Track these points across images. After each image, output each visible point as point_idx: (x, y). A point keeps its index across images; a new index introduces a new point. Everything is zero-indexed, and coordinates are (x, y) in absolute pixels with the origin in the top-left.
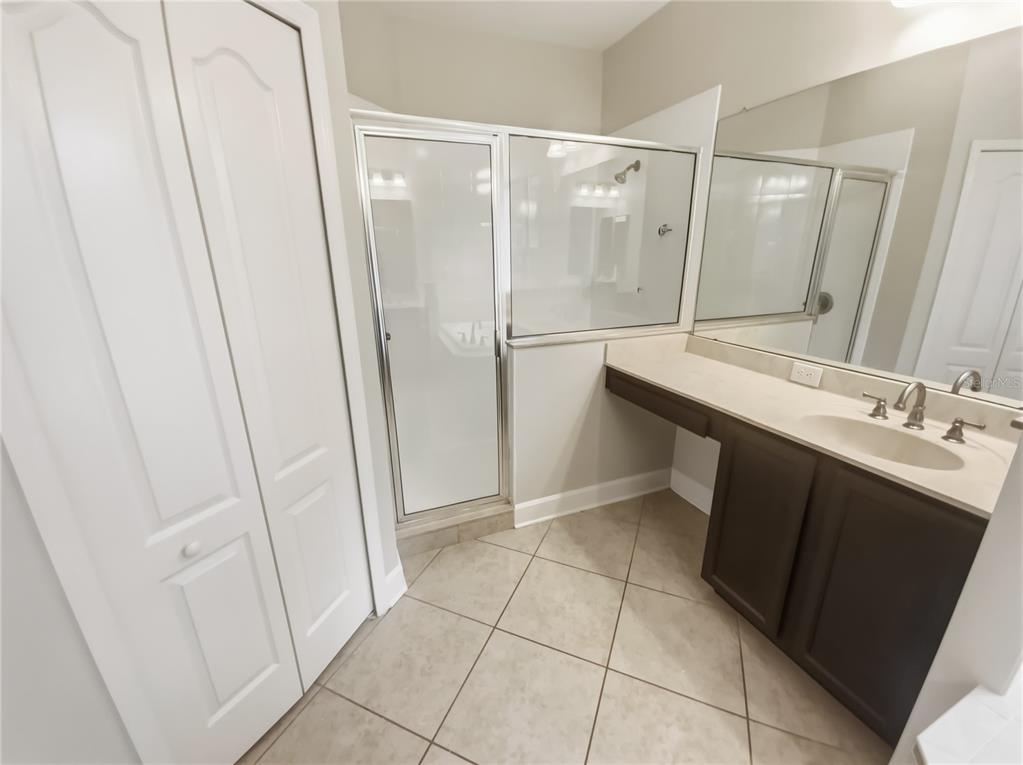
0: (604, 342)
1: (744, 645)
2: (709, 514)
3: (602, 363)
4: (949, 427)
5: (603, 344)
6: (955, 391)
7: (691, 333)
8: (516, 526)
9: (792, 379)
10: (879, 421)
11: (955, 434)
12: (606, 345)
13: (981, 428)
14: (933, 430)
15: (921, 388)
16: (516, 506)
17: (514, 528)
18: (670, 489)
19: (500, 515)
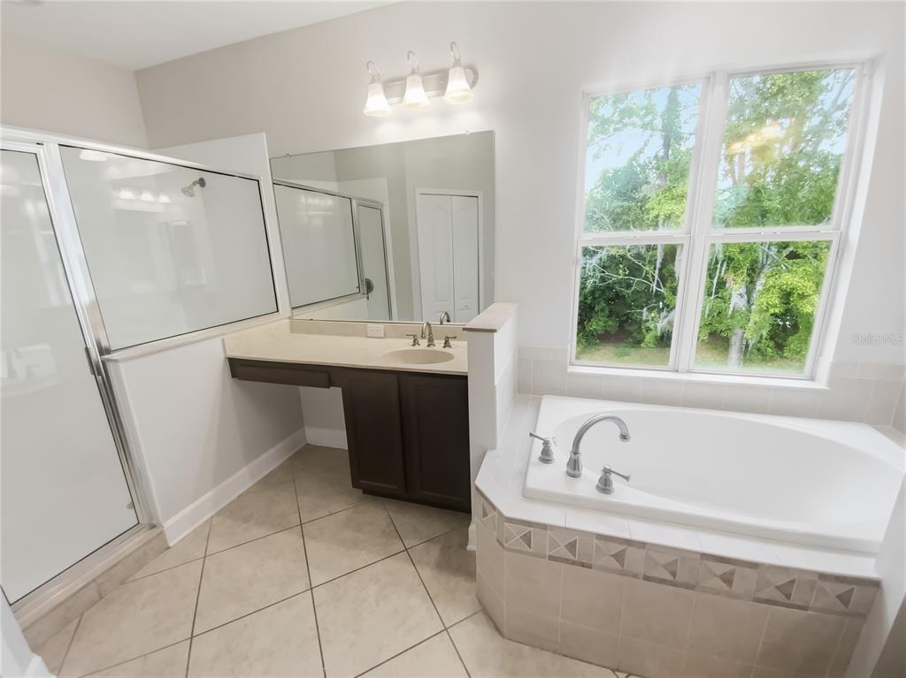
0: (221, 337)
1: (391, 513)
2: (347, 448)
3: (222, 356)
4: (444, 342)
5: (219, 340)
6: (441, 324)
7: (290, 318)
8: (171, 544)
10: (417, 347)
11: (447, 344)
12: (223, 340)
13: (455, 338)
14: (439, 345)
15: (428, 324)
16: (165, 525)
17: (169, 548)
18: (308, 444)
19: (146, 544)
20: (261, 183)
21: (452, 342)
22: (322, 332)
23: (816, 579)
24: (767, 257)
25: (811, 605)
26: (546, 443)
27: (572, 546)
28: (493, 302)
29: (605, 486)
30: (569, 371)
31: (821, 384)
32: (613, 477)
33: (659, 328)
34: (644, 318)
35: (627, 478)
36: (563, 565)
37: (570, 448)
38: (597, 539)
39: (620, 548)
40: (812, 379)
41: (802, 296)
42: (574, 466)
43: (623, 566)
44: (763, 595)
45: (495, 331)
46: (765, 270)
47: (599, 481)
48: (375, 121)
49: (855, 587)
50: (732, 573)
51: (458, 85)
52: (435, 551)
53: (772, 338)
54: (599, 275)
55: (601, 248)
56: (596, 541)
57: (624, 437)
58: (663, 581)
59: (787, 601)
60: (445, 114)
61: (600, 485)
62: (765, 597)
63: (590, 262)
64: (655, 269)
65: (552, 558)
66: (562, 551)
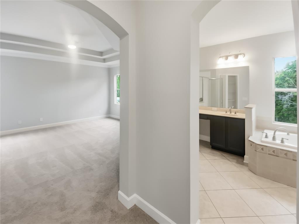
4: (234, 113)
10: (227, 113)
21: (237, 113)
26: (266, 134)
27: (274, 151)
28: (249, 104)
30: (273, 123)
35: (288, 139)
36: (272, 156)
39: (286, 152)
42: (274, 138)
43: (287, 157)
45: (252, 108)
47: (281, 141)
54: (290, 104)
55: (290, 92)
56: (280, 150)
60: (236, 63)
63: (284, 98)
65: (269, 154)
66: (271, 152)
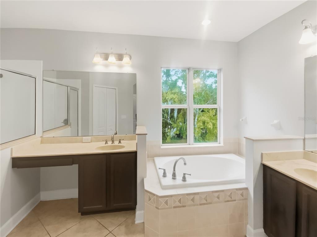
0: (11, 147)
1: (98, 220)
5: (10, 149)
7: (41, 137)
9: (83, 142)
10: (107, 145)
11: (120, 142)
13: (123, 140)
14: (116, 143)
18: (41, 201)
20: (37, 79)
21: (122, 142)
22: (59, 142)
23: (236, 191)
24: (197, 112)
25: (236, 199)
26: (164, 170)
27: (180, 201)
29: (184, 179)
30: (161, 147)
31: (222, 144)
32: (186, 176)
33: (171, 135)
34: (166, 132)
35: (190, 175)
37: (173, 170)
38: (187, 195)
39: (193, 196)
40: (220, 143)
41: (208, 123)
42: (174, 175)
43: (194, 202)
44: (226, 200)
45: (147, 134)
46: (197, 115)
47: (183, 178)
48: (95, 65)
49: (243, 191)
50: (219, 195)
51: (126, 59)
52: (123, 228)
53: (201, 136)
56: (186, 196)
57: (185, 164)
58: (204, 204)
59: (231, 200)
60: (121, 66)
61: (183, 179)
62: (227, 200)
64: (168, 115)
66: (178, 204)
